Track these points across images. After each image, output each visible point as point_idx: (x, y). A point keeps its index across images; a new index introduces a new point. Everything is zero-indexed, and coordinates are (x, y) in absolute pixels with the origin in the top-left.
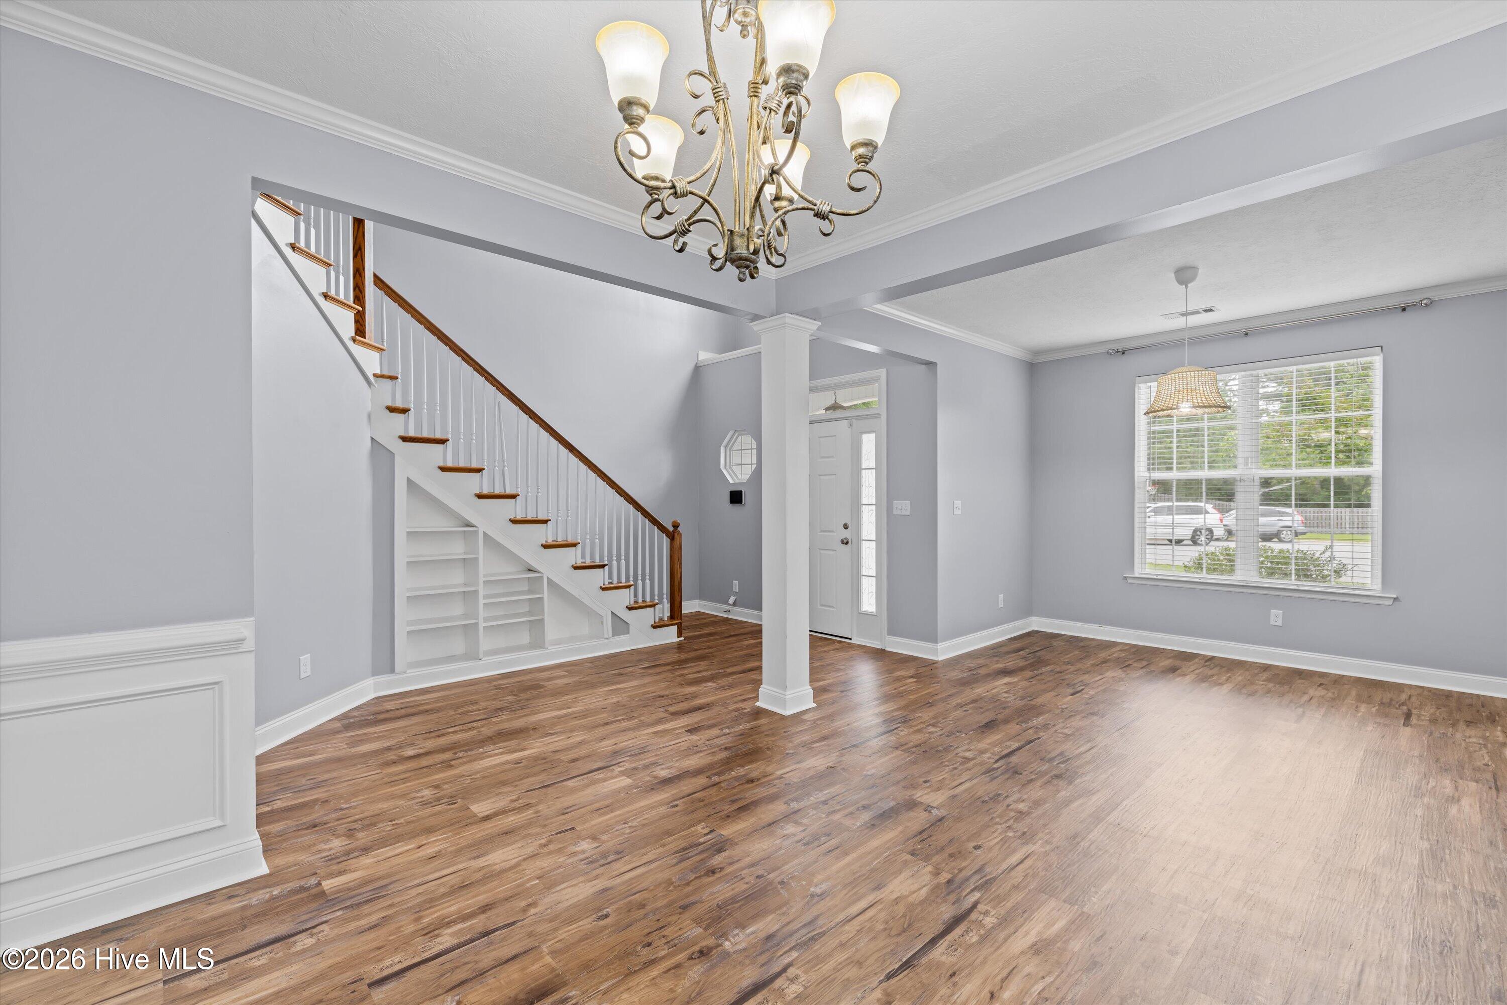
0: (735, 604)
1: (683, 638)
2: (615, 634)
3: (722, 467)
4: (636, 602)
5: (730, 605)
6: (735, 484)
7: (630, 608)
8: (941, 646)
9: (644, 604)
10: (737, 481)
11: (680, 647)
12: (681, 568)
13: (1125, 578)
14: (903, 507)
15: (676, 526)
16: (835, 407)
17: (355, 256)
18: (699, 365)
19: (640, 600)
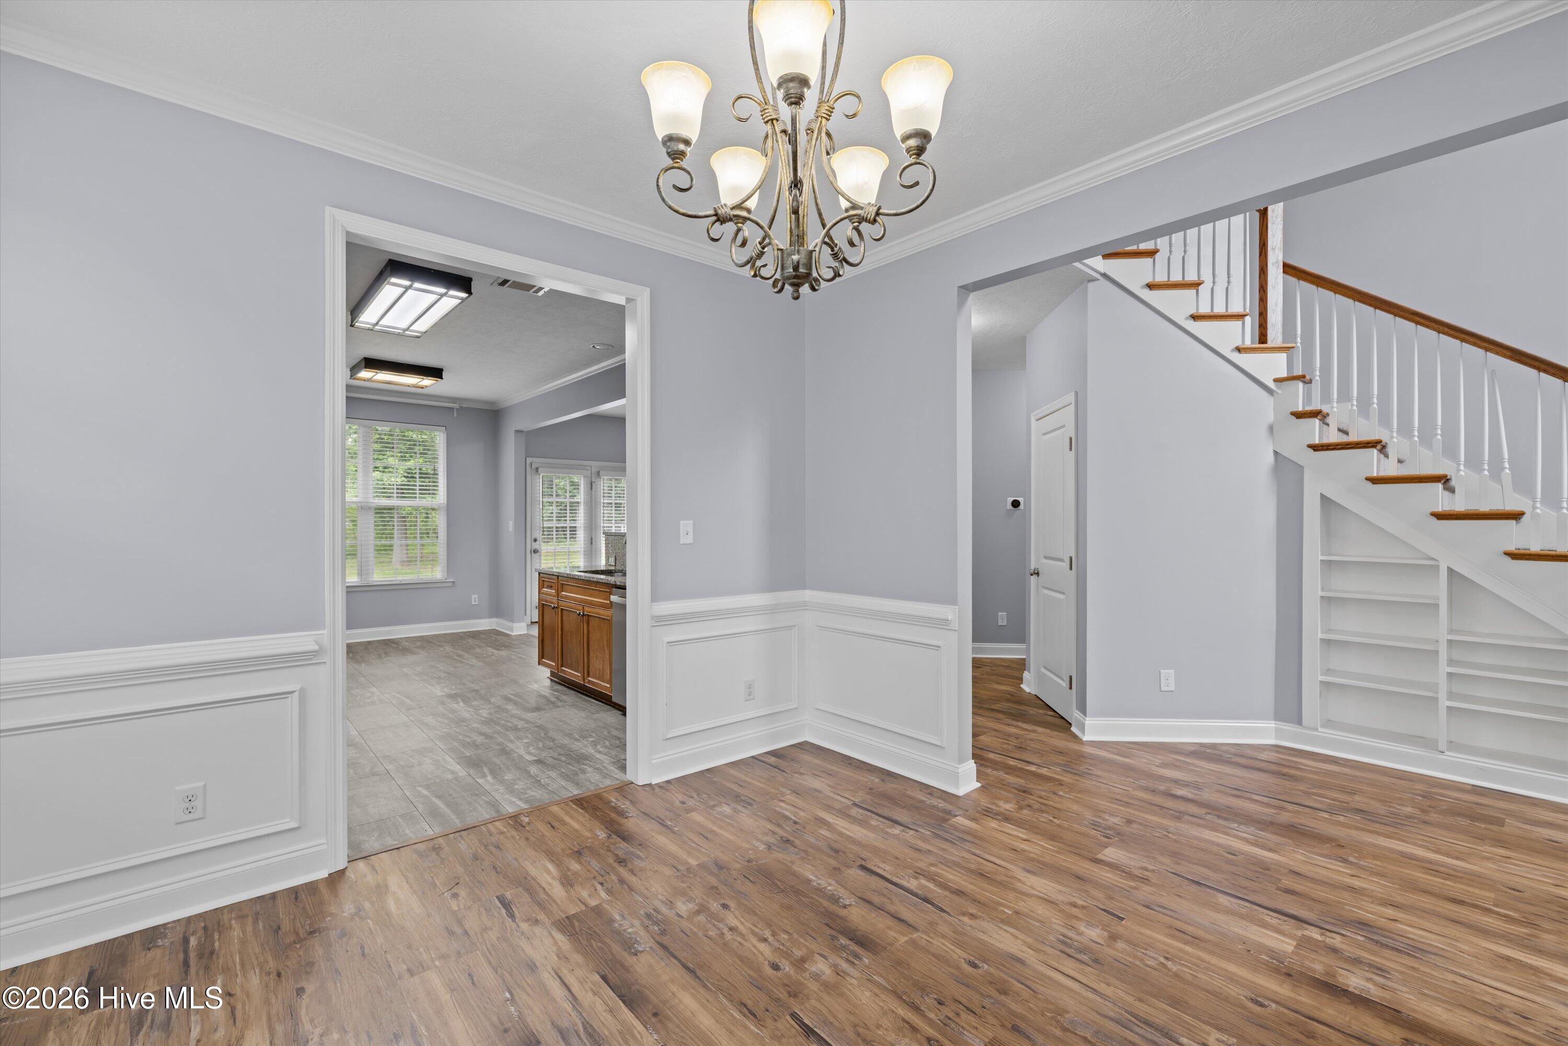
17: (1260, 255)
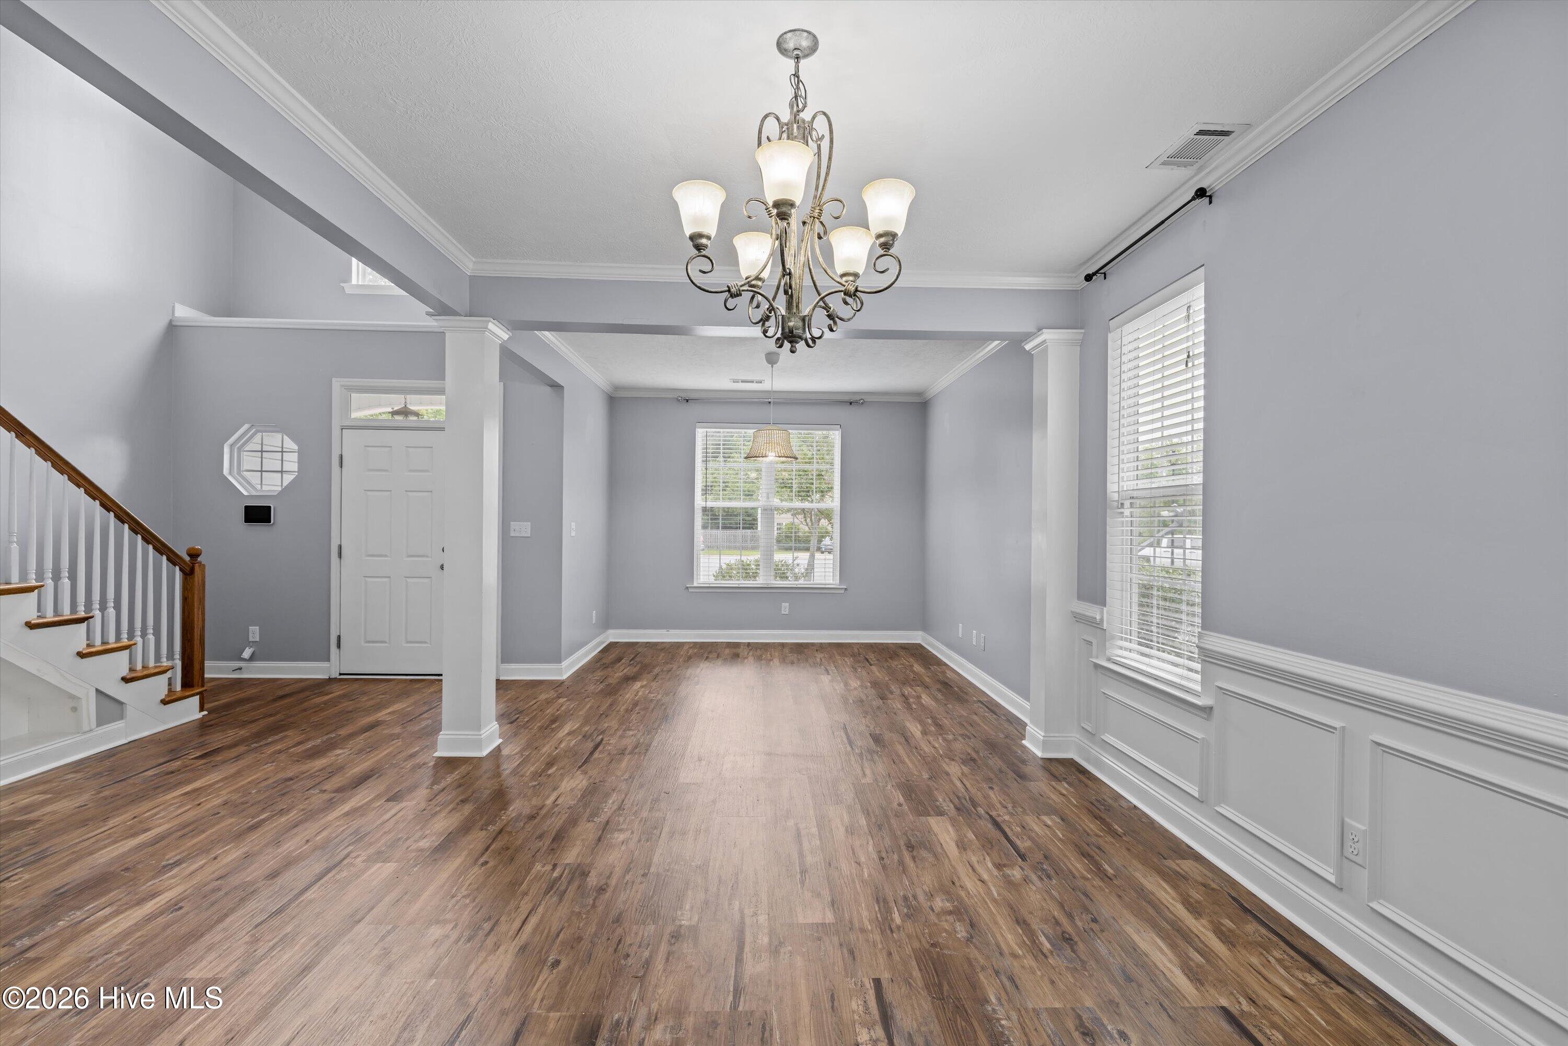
0: (252, 658)
1: (205, 713)
2: (101, 722)
3: (226, 471)
4: (131, 670)
5: (244, 660)
6: (251, 497)
7: (126, 680)
8: (565, 664)
9: (146, 672)
10: (254, 493)
11: (203, 726)
12: (203, 614)
13: (687, 588)
14: (522, 529)
15: (194, 555)
16: (405, 412)
18: (174, 323)
19: (139, 667)
